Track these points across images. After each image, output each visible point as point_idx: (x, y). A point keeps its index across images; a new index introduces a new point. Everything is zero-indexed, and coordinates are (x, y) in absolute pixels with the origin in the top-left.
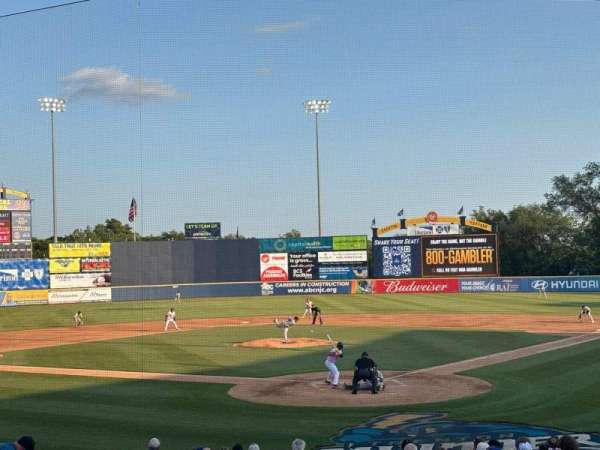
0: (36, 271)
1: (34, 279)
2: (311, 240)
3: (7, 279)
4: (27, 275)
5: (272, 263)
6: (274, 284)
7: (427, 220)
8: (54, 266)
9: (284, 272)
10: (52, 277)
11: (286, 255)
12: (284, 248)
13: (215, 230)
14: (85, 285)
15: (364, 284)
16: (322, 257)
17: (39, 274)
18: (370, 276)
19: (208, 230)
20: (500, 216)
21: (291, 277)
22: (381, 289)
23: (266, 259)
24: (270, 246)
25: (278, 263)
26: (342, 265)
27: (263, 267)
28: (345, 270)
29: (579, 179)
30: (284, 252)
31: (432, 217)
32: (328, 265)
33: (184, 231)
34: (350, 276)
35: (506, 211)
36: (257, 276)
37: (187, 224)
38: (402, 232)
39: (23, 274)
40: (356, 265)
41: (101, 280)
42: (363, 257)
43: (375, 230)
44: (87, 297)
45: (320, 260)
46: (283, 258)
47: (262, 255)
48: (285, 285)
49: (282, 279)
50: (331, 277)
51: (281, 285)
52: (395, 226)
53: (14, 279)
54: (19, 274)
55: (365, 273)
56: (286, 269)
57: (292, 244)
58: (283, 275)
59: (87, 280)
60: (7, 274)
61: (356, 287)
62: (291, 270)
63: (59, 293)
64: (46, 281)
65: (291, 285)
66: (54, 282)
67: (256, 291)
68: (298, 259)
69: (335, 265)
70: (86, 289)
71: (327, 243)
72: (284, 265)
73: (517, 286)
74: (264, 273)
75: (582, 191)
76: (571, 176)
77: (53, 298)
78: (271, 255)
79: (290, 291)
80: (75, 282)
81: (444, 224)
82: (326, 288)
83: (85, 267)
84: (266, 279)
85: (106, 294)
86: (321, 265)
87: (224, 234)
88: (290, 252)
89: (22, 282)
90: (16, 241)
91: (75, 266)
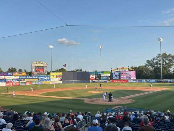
1: (47, 79)
2: (99, 72)
3: (42, 79)
4: (46, 78)
5: (92, 76)
6: (92, 80)
7: (122, 68)
8: (51, 77)
13: (81, 70)
14: (57, 80)
15: (109, 81)
16: (102, 75)
17: (48, 78)
18: (111, 79)
19: (80, 70)
20: (136, 68)
21: (95, 79)
22: (113, 82)
24: (91, 73)
25: (93, 76)
26: (105, 77)
27: (90, 77)
28: (106, 78)
29: (151, 61)
31: (123, 68)
32: (103, 77)
33: (75, 70)
34: (107, 79)
35: (137, 67)
36: (89, 79)
37: (76, 69)
38: (117, 71)
40: (108, 77)
41: (60, 79)
42: (109, 75)
43: (112, 70)
44: (57, 83)
45: (101, 76)
47: (90, 75)
50: (103, 79)
52: (116, 70)
54: (45, 78)
55: (110, 78)
57: (96, 73)
59: (57, 79)
61: (108, 81)
62: (95, 78)
64: (50, 80)
66: (51, 80)
67: (89, 82)
68: (97, 76)
69: (104, 77)
70: (57, 81)
71: (102, 73)
72: (94, 77)
73: (139, 81)
75: (152, 63)
76: (150, 60)
77: (51, 83)
78: (92, 75)
79: (95, 82)
80: (55, 80)
81: (125, 69)
82: (102, 81)
83: (57, 77)
85: (61, 82)
86: (101, 77)
87: (83, 71)
88: (95, 74)
89: (45, 80)
90: (44, 72)
91: (55, 77)
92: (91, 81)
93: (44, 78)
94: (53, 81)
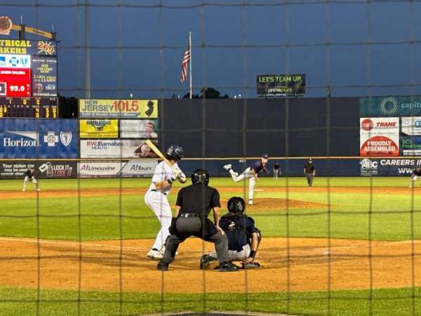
0: (63, 136)
1: (60, 144)
3: (27, 144)
4: (51, 140)
5: (375, 132)
6: (379, 161)
8: (86, 128)
9: (393, 144)
10: (83, 143)
11: (396, 120)
12: (393, 111)
13: (298, 85)
14: (125, 155)
17: (67, 139)
19: (290, 84)
21: (403, 152)
23: (368, 125)
24: (375, 107)
25: (384, 132)
27: (364, 137)
30: (393, 116)
36: (355, 149)
37: (260, 77)
39: (46, 137)
41: (146, 148)
44: (128, 170)
46: (393, 125)
47: (362, 120)
48: (393, 162)
49: (390, 153)
51: (388, 162)
53: (34, 144)
54: (41, 139)
56: (396, 140)
58: (392, 149)
59: (127, 149)
60: (25, 138)
62: (402, 143)
63: (91, 165)
64: (75, 148)
65: (402, 163)
66: (86, 150)
70: (126, 160)
72: (393, 134)
74: (365, 144)
77: (83, 171)
78: (375, 120)
79: (401, 171)
80: (111, 151)
84: (368, 154)
85: (152, 168)
88: (403, 116)
89: (44, 148)
91: (112, 129)
92: (366, 163)
93: (34, 135)
94: (101, 160)
